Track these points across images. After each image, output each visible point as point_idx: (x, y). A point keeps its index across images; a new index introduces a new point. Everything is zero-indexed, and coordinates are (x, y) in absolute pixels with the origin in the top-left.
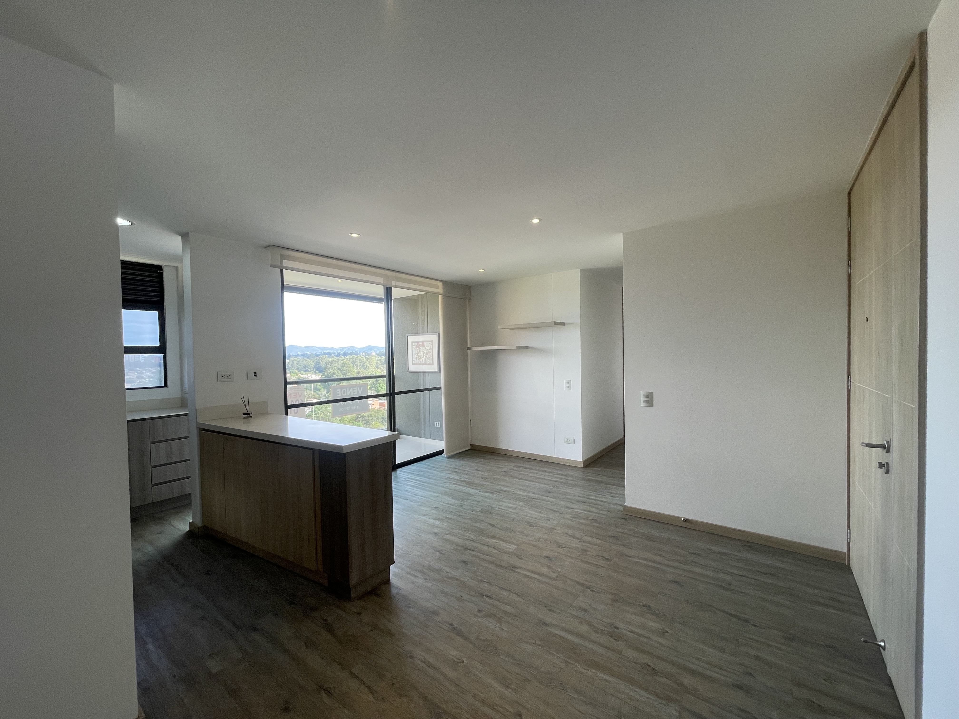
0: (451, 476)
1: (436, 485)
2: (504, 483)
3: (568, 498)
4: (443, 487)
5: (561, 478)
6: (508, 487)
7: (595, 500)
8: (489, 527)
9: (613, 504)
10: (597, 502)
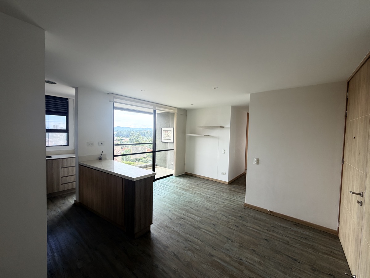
0: (176, 185)
1: (170, 189)
2: (197, 190)
3: (222, 198)
4: (173, 190)
5: (219, 189)
6: (198, 191)
7: (233, 199)
8: (191, 209)
9: (240, 201)
10: (234, 200)
